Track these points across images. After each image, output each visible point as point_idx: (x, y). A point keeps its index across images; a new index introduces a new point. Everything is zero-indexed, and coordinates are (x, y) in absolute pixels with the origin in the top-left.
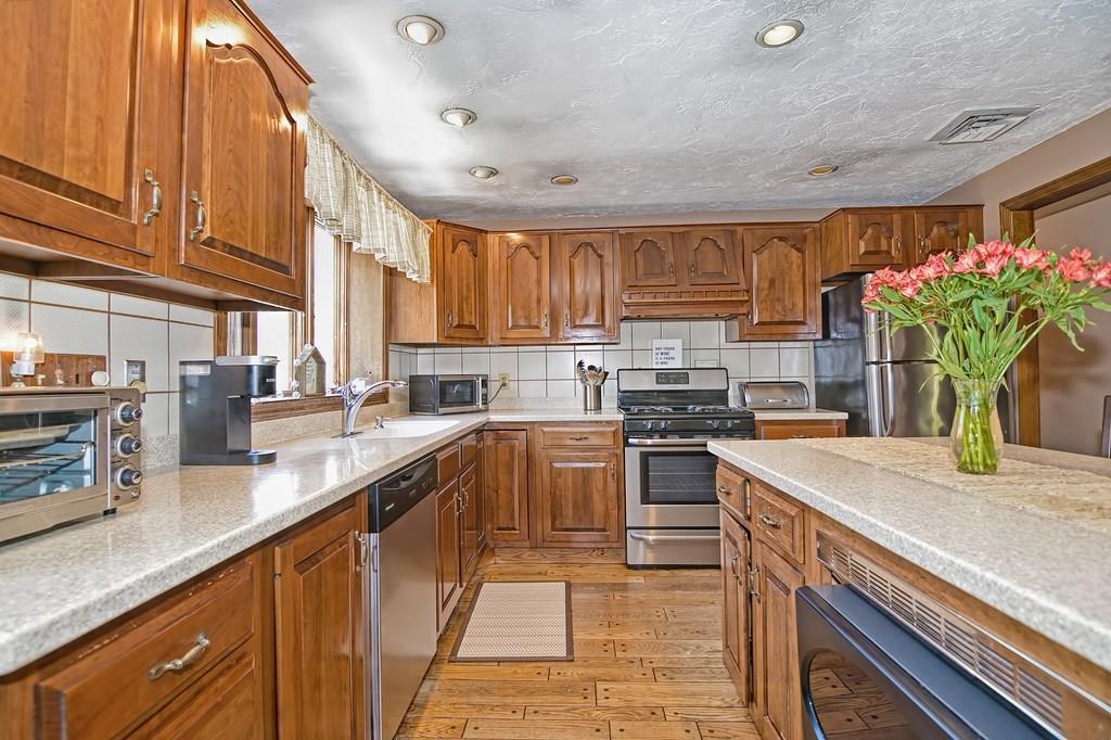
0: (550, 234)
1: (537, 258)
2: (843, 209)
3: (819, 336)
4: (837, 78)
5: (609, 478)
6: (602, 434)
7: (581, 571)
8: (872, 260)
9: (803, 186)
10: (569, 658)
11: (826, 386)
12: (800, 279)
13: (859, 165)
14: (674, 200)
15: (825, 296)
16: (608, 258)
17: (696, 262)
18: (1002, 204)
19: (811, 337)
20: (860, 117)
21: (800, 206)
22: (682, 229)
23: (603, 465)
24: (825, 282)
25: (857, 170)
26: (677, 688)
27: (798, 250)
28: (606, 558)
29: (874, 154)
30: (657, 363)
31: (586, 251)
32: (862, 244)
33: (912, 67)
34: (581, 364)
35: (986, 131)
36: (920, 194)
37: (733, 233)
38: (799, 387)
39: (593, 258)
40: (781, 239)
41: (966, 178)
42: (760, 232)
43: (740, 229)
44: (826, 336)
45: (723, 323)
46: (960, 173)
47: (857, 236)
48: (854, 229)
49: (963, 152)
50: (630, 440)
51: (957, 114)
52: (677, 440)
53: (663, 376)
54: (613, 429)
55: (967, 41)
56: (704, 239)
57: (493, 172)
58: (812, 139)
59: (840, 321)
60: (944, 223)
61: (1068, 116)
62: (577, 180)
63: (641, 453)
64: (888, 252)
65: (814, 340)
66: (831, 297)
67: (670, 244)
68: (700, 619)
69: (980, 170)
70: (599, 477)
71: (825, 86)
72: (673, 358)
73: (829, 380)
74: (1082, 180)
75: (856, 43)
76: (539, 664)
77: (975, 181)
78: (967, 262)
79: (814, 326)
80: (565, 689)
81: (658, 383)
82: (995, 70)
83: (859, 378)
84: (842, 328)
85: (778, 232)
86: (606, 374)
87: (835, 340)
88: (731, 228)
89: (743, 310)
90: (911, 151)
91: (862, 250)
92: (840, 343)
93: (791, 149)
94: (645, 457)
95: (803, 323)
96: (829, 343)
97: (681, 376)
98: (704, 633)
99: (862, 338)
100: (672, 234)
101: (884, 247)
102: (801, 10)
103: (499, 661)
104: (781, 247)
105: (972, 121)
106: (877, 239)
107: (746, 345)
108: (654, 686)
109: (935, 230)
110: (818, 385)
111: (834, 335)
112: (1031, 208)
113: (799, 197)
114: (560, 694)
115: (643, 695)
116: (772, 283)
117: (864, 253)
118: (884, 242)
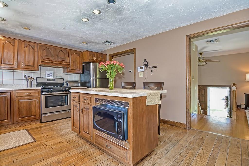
0: (18, 40)
1: (13, 46)
2: (87, 51)
3: (82, 73)
4: (91, 29)
5: (37, 103)
6: (35, 92)
7: (28, 126)
8: (91, 60)
9: (81, 44)
10: (35, 141)
11: (83, 82)
12: (79, 62)
13: (91, 44)
14: (53, 40)
15: (83, 66)
16: (36, 50)
17: (59, 55)
18: (109, 55)
19: (80, 73)
20: (93, 36)
21: (79, 48)
22: (55, 47)
23: (35, 100)
24: (83, 63)
25: (90, 44)
26: (63, 138)
27: (79, 56)
28: (35, 122)
29: (93, 42)
30: (47, 76)
31: (29, 47)
32: (90, 57)
33: (101, 32)
34: (25, 76)
35: (108, 44)
36: (98, 51)
37: (66, 50)
38: (78, 82)
39: (31, 49)
40: (75, 53)
41: (104, 50)
42: (72, 51)
43: (68, 50)
44: (83, 73)
45: (63, 69)
46: (104, 49)
47: (89, 56)
48: (89, 54)
49: (105, 46)
50: (43, 93)
51: (105, 40)
52: (54, 93)
53: (49, 79)
54: (38, 91)
55: (109, 31)
56: (60, 50)
57: (4, 20)
58: (84, 37)
59: (86, 71)
60: (102, 56)
61: (117, 45)
62: (30, 29)
63: (46, 96)
64: (94, 59)
65: (81, 74)
66: (84, 66)
67: (52, 50)
68: (63, 127)
69: (106, 49)
70: (34, 103)
71: (89, 30)
72: (51, 76)
73: (83, 81)
74: (118, 54)
75: (95, 26)
76: (28, 144)
77: (105, 51)
78: (112, 63)
79: (81, 71)
80: (37, 146)
81: (47, 81)
82: (111, 36)
83: (89, 81)
84: (86, 72)
85: (75, 52)
86: (34, 78)
87: (85, 74)
88: (66, 49)
89: (68, 66)
90: (98, 44)
91: (90, 58)
92: (86, 74)
93: (80, 38)
94: (47, 97)
95: (79, 70)
96: (84, 74)
97: (54, 80)
98: (64, 129)
99: (90, 74)
100: (53, 48)
101: (93, 59)
102: (89, 18)
103: (15, 147)
104: (76, 55)
105: (107, 42)
106: (92, 57)
107: (67, 74)
108: (58, 139)
109: (100, 57)
110: (81, 82)
111: (84, 73)
112: (112, 56)
113: (79, 46)
114: (36, 147)
115: (56, 141)
116: (74, 62)
117: (90, 59)
118: (93, 58)
